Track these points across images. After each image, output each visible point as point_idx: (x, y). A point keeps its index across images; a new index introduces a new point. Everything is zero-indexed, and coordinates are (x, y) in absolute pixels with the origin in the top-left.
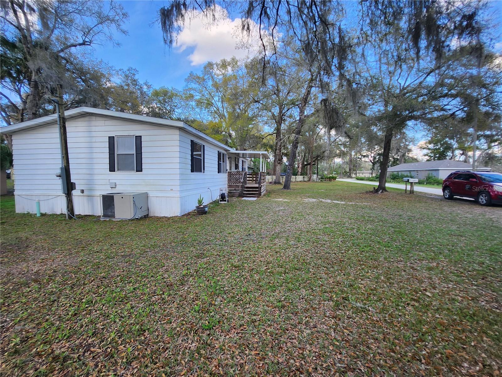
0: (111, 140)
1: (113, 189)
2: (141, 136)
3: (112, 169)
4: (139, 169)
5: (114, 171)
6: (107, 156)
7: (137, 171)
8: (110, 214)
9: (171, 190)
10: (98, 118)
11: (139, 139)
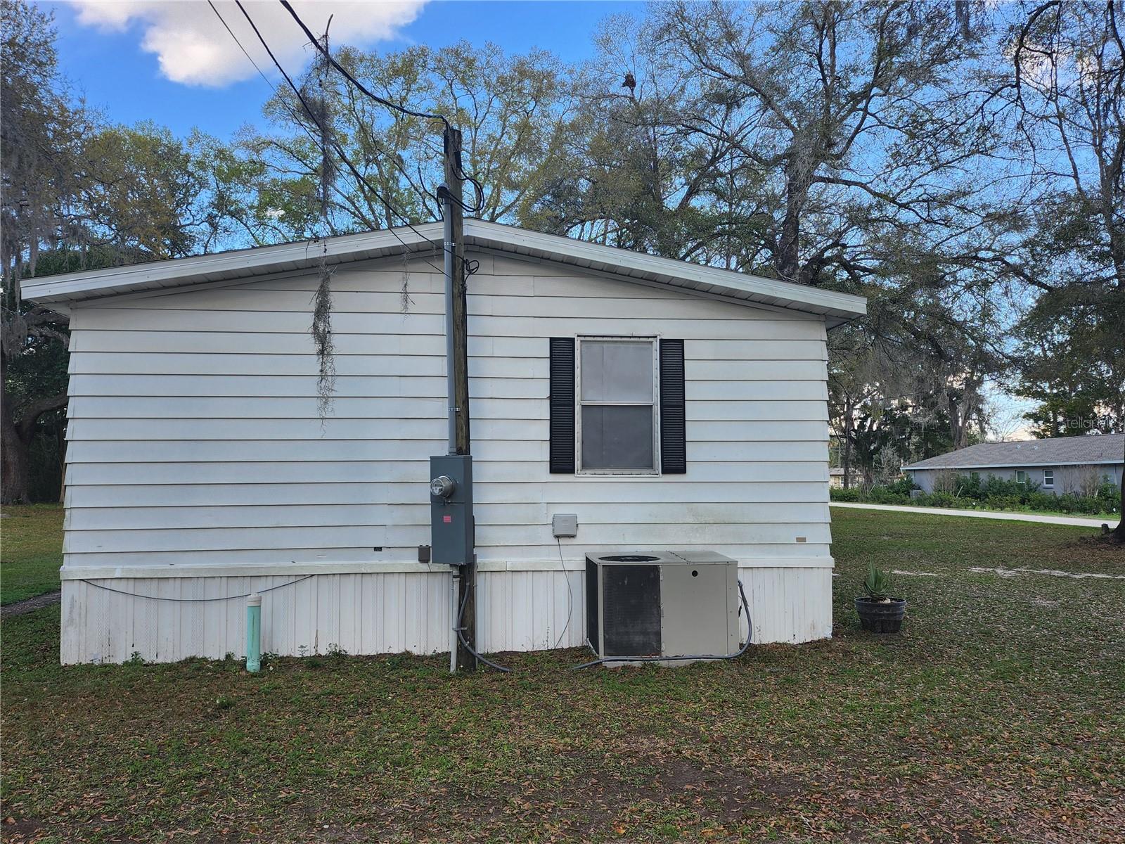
0: (561, 351)
1: (562, 541)
2: (681, 342)
3: (561, 462)
4: (675, 463)
5: (572, 471)
6: (543, 410)
7: (665, 471)
8: (638, 639)
9: (801, 540)
10: (504, 267)
11: (672, 352)
